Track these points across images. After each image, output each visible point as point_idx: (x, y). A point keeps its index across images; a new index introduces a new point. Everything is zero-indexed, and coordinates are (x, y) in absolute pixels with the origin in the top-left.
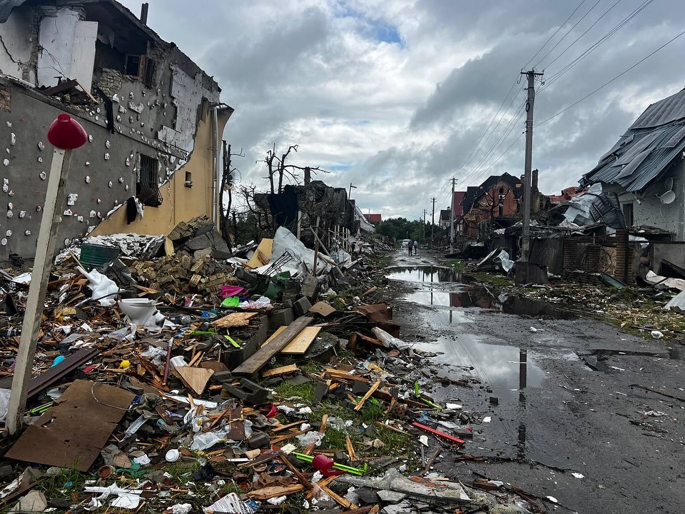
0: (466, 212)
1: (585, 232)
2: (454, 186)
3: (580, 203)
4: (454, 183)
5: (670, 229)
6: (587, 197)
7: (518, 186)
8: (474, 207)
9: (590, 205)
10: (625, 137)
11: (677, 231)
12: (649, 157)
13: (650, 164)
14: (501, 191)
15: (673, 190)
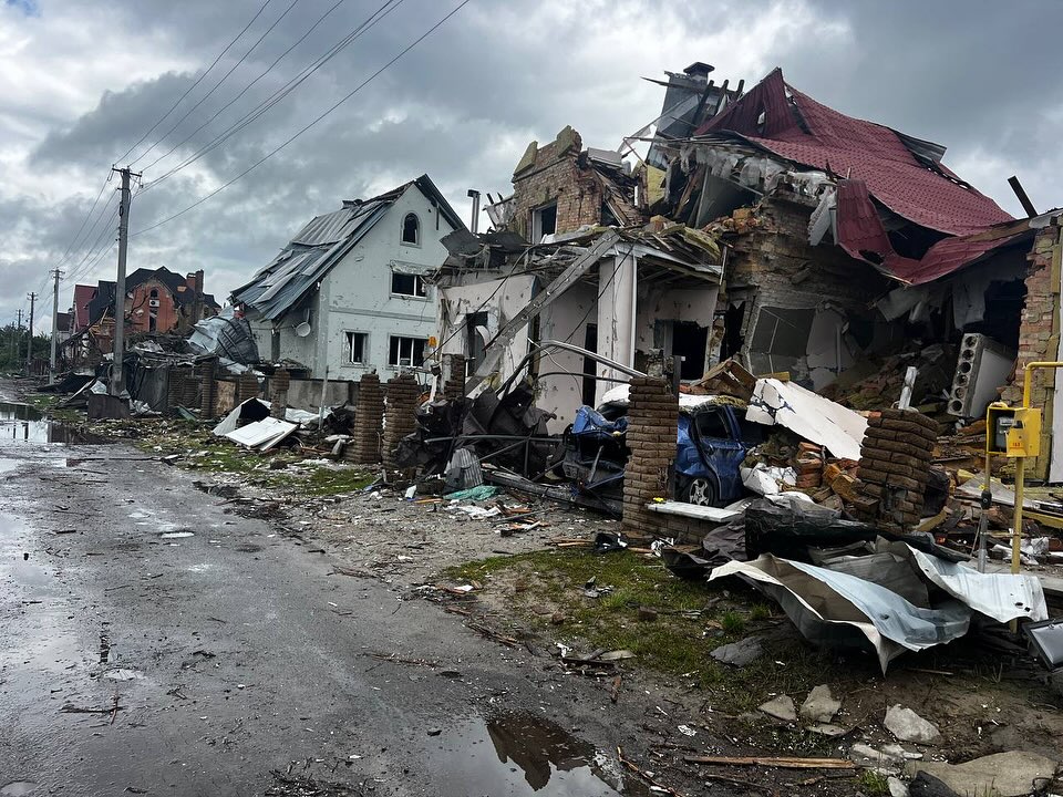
0: (94, 320)
1: (197, 362)
2: (57, 282)
3: (207, 328)
4: (57, 277)
5: (310, 365)
6: (215, 322)
7: (181, 289)
8: (109, 314)
9: (219, 331)
10: (286, 251)
11: (312, 368)
12: (291, 282)
13: (290, 290)
14: (154, 294)
15: (310, 322)
